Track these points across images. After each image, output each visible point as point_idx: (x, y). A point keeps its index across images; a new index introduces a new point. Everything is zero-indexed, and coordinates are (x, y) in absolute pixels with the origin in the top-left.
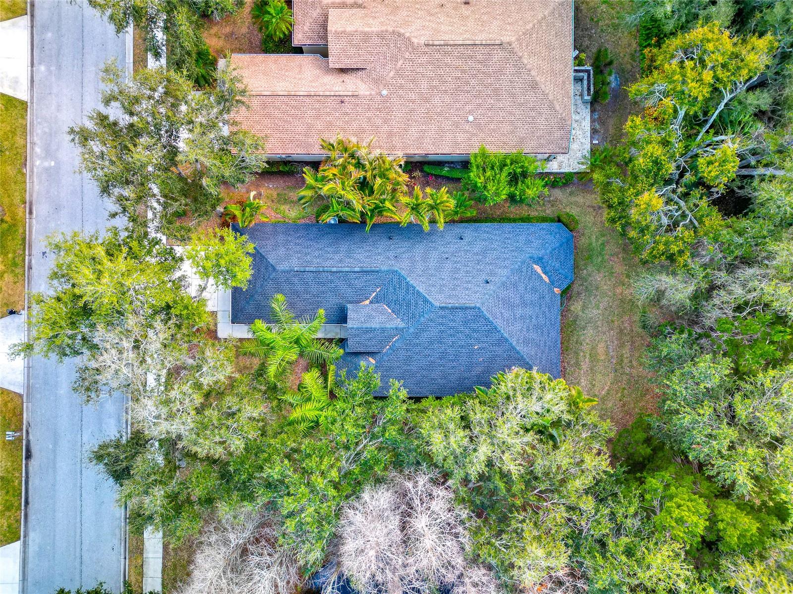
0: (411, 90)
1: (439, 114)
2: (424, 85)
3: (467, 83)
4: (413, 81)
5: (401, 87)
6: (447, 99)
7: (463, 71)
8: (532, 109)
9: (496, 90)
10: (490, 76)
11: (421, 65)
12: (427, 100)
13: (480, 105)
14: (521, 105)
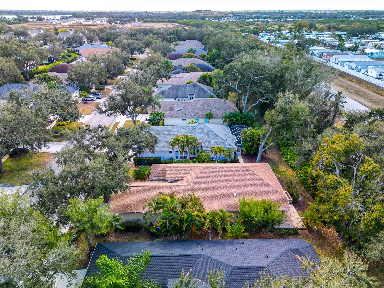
0: (205, 183)
1: (219, 193)
2: (210, 182)
3: (231, 180)
4: (205, 180)
5: (200, 182)
6: (222, 186)
7: (228, 176)
8: (265, 190)
9: (244, 183)
10: (240, 178)
11: (208, 174)
12: (212, 187)
13: (238, 189)
14: (258, 189)
